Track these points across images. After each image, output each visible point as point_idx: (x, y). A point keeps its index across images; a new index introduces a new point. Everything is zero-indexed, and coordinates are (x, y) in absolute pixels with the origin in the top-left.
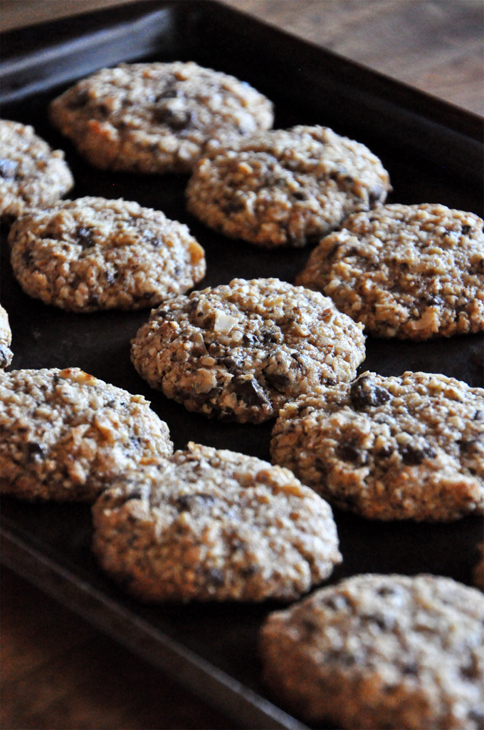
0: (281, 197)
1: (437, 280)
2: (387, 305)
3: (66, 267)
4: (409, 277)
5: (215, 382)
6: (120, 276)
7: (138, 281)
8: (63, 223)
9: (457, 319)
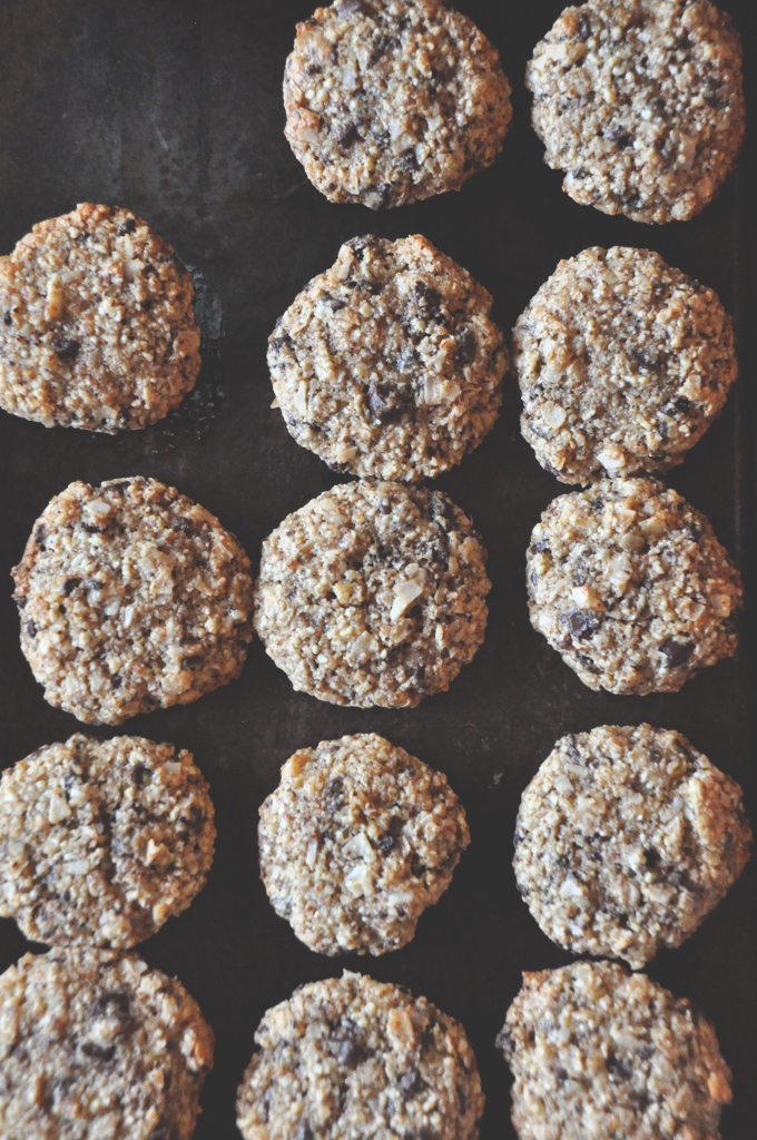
0: (153, 790)
1: (162, 539)
2: (223, 550)
3: (438, 810)
4: (182, 559)
5: (467, 541)
6: (399, 768)
7: (388, 752)
8: (400, 868)
9: (176, 498)
